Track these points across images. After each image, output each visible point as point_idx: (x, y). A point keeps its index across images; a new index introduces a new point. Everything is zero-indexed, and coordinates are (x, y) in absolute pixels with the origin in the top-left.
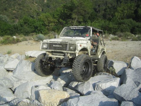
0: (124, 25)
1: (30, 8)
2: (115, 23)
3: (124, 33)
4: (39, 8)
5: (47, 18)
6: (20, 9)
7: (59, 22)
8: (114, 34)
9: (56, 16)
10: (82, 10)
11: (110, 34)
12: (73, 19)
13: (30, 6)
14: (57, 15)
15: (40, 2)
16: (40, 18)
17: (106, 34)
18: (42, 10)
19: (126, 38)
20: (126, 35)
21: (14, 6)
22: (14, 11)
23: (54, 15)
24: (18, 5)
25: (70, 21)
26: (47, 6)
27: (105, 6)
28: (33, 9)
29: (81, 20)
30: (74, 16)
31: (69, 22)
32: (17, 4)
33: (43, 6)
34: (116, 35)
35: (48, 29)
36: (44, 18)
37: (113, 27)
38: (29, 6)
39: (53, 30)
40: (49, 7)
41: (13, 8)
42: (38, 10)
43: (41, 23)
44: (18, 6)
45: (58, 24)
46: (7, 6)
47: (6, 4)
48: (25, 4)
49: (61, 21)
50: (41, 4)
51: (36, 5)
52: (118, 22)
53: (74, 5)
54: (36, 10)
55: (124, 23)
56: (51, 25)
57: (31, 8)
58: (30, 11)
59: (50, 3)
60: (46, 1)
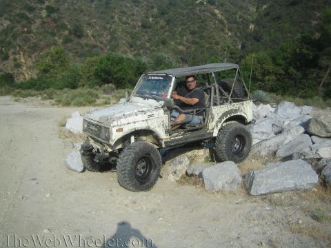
1: (214, 41)
4: (236, 41)
5: (262, 64)
6: (194, 43)
7: (287, 73)
12: (320, 68)
13: (217, 37)
14: (284, 59)
15: (238, 28)
18: (243, 47)
21: (182, 36)
22: (181, 47)
24: (191, 33)
25: (313, 73)
26: (255, 38)
28: (222, 43)
30: (324, 62)
31: (310, 76)
32: (189, 32)
33: (246, 38)
38: (213, 36)
40: (258, 41)
41: (178, 41)
42: (233, 45)
44: (190, 37)
45: (285, 78)
46: (168, 35)
47: (166, 31)
48: (206, 31)
49: (291, 72)
50: (240, 33)
51: (230, 34)
54: (228, 47)
56: (269, 80)
57: (219, 40)
58: (215, 47)
59: (262, 31)
60: (252, 27)
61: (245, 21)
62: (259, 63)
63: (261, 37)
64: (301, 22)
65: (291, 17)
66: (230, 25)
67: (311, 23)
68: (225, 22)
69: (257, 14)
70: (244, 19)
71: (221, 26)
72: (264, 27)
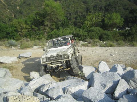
0: (93, 32)
1: (1, 14)
2: (85, 30)
3: (93, 39)
4: (12, 14)
5: (20, 24)
7: (31, 28)
8: (84, 40)
9: (28, 22)
10: (54, 17)
11: (80, 40)
12: (45, 26)
13: (2, 12)
14: (30, 21)
15: (12, 8)
16: (13, 24)
17: (77, 41)
18: (15, 16)
19: (95, 45)
20: (95, 42)
23: (26, 22)
25: (42, 28)
26: (20, 13)
27: (76, 15)
28: (5, 15)
29: (54, 27)
30: (46, 23)
33: (16, 12)
34: (86, 42)
35: (20, 35)
36: (16, 24)
37: (83, 34)
39: (26, 36)
40: (21, 14)
42: (10, 15)
43: (13, 29)
45: (31, 30)
49: (33, 28)
50: (13, 10)
51: (8, 10)
52: (87, 29)
53: (47, 12)
54: (8, 16)
55: (92, 31)
56: (24, 32)
58: (2, 16)
59: (23, 10)
60: (18, 8)
61: (15, 5)
62: (19, 24)
63: (22, 12)
64: (38, 7)
65: (34, 4)
66: (8, 7)
67: (42, 7)
68: (6, 5)
69: (20, 2)
70: (15, 4)
71: (4, 7)
72: (23, 8)
